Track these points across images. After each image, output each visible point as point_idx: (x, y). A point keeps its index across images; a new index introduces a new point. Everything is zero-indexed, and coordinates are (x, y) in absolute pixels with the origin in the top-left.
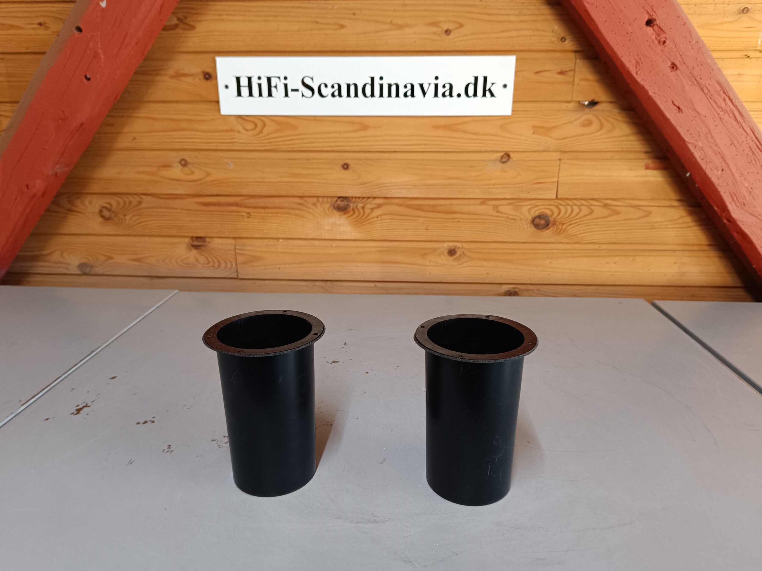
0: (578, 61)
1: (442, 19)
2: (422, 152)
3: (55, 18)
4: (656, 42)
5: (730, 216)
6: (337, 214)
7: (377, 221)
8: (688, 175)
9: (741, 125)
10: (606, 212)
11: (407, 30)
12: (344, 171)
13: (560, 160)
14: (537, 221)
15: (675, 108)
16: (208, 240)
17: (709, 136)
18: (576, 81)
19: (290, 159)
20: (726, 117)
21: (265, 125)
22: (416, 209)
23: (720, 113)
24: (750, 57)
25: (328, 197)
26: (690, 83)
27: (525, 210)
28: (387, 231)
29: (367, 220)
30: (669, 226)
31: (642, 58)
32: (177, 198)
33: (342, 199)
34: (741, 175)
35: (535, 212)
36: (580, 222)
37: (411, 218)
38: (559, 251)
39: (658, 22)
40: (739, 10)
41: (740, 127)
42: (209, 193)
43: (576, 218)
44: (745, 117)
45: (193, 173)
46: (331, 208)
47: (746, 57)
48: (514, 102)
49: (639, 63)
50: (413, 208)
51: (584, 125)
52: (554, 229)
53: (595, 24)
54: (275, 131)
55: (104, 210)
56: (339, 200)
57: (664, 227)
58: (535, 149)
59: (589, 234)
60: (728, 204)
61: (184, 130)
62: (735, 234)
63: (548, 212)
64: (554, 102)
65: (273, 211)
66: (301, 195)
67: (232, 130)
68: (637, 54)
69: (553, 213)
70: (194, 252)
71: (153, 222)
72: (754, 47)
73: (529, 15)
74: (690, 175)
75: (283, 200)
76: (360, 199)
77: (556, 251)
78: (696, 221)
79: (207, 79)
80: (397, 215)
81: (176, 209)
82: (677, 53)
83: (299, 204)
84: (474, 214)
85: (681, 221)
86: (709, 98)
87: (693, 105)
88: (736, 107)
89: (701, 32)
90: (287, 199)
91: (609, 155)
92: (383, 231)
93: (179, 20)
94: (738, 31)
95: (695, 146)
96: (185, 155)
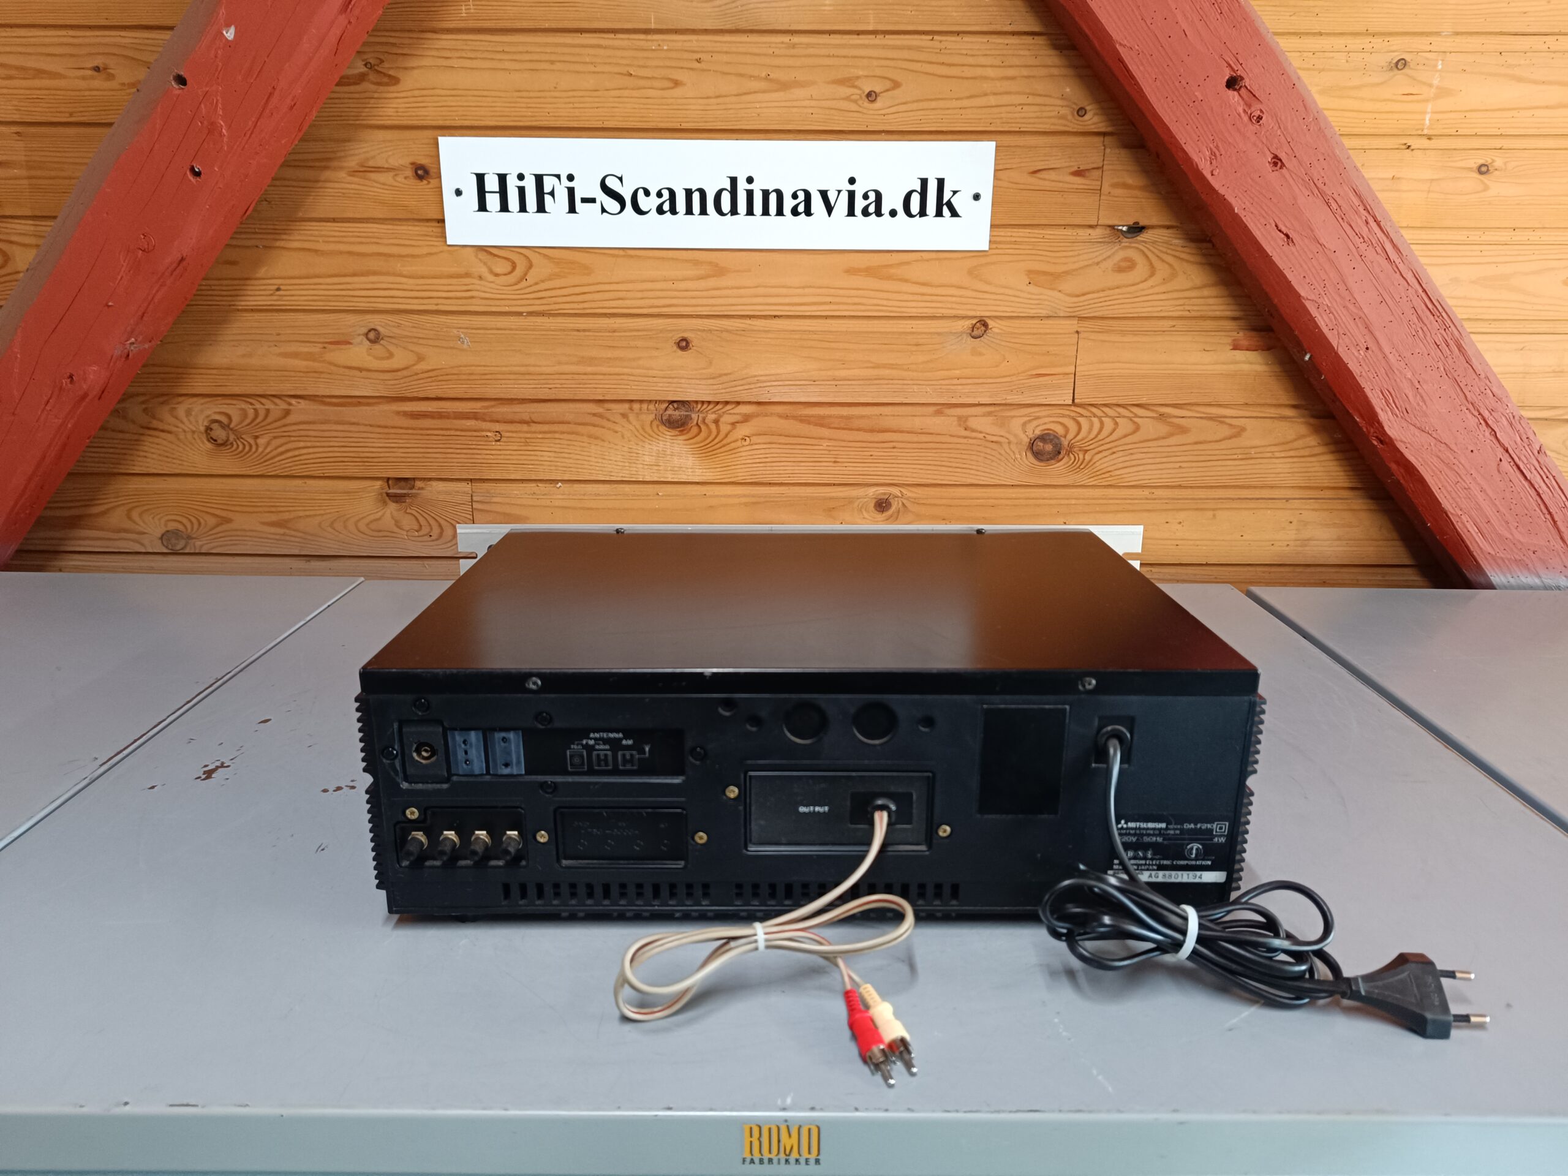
0: (1108, 151)
1: (861, 73)
2: (826, 317)
3: (126, 57)
4: (1246, 118)
5: (1385, 433)
6: (668, 433)
7: (743, 446)
8: (1307, 358)
9: (1398, 268)
10: (1163, 429)
11: (798, 93)
12: (680, 352)
13: (1078, 332)
14: (1039, 444)
15: (1283, 236)
16: (418, 484)
17: (1342, 287)
18: (1106, 188)
19: (578, 331)
20: (1370, 254)
21: (531, 266)
22: (816, 425)
23: (1360, 245)
24: (1412, 148)
25: (650, 401)
26: (1307, 193)
27: (1016, 424)
28: (761, 465)
29: (724, 446)
30: (1277, 454)
31: (1221, 148)
32: (360, 404)
33: (676, 405)
34: (1400, 358)
35: (1035, 429)
36: (1116, 447)
37: (807, 441)
38: (1081, 501)
39: (1247, 82)
40: (1390, 62)
41: (1396, 272)
42: (421, 395)
43: (1107, 440)
44: (1404, 255)
45: (391, 355)
46: (658, 423)
47: (1405, 147)
48: (992, 226)
49: (1215, 156)
50: (809, 423)
51: (1120, 270)
52: (1071, 460)
53: (1137, 83)
54: (550, 278)
55: (215, 426)
56: (671, 406)
57: (1269, 455)
58: (1032, 312)
59: (1135, 469)
60: (1378, 410)
61: (375, 273)
62: (1393, 466)
63: (1060, 430)
64: (1065, 226)
65: (546, 428)
66: (601, 398)
67: (467, 275)
68: (1213, 138)
69: (1067, 430)
70: (392, 506)
71: (311, 450)
72: (1417, 130)
73: (1017, 66)
74: (1310, 358)
75: (564, 406)
76: (711, 406)
77: (1073, 502)
78: (1326, 444)
79: (420, 178)
80: (780, 435)
81: (358, 424)
82: (1282, 139)
83: (594, 415)
84: (920, 433)
85: (1300, 443)
86: (1340, 219)
87: (1312, 231)
88: (1387, 235)
89: (1322, 102)
90: (572, 405)
91: (1167, 324)
92: (755, 465)
93: (369, 66)
94: (1388, 100)
95: (1317, 305)
96: (375, 321)
